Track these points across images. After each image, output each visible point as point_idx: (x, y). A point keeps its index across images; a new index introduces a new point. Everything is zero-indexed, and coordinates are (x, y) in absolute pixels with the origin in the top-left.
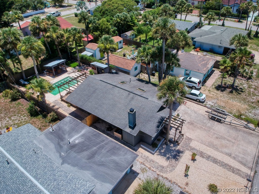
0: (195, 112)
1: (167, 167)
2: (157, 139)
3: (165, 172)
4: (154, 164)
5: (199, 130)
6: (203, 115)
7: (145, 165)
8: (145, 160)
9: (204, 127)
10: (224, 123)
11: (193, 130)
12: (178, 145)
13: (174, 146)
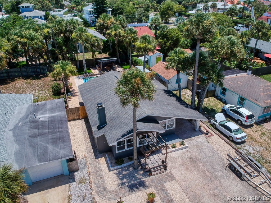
0: (213, 151)
1: (110, 192)
2: (130, 157)
3: (101, 197)
4: (100, 180)
5: (195, 173)
6: (221, 158)
7: (89, 177)
8: (95, 172)
9: (207, 173)
10: (247, 181)
11: (187, 169)
12: (149, 176)
13: (142, 175)
